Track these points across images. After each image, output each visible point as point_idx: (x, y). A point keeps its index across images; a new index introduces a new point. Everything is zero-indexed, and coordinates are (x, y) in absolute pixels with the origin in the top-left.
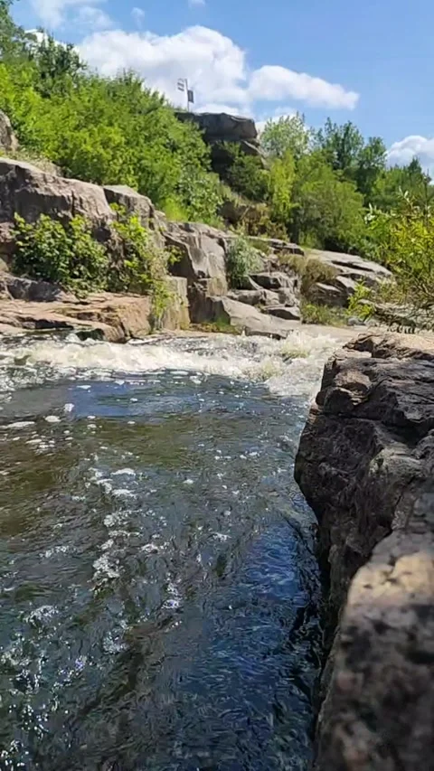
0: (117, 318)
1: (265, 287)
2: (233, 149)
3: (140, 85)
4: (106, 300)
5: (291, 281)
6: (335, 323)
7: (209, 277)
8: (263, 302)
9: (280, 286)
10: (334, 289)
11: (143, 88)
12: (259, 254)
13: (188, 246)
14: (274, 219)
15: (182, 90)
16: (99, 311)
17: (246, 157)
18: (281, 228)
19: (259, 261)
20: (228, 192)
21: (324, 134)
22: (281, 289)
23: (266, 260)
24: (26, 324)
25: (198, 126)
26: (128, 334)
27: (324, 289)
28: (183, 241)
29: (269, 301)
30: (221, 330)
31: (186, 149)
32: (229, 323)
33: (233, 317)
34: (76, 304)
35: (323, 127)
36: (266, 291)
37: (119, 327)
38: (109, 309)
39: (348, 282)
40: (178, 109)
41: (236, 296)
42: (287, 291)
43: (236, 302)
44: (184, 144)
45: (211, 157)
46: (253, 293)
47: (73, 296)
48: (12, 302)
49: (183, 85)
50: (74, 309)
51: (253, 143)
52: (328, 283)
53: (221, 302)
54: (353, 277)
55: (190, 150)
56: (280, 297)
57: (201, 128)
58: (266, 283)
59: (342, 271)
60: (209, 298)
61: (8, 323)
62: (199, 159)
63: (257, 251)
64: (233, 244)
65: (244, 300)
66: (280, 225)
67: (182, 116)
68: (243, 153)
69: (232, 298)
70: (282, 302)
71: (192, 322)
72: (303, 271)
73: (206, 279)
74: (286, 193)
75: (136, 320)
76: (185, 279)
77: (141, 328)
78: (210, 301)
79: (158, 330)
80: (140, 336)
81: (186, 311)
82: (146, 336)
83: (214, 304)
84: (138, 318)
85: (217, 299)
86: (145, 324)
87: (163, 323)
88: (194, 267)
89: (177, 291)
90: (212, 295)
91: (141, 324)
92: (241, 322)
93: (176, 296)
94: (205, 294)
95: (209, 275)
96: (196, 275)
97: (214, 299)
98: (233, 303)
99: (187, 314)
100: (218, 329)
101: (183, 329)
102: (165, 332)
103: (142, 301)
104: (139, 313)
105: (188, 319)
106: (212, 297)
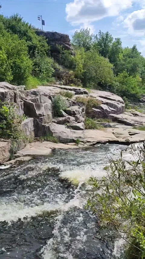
1: (69, 115)
2: (59, 47)
3: (21, 19)
5: (80, 110)
6: (99, 128)
8: (68, 122)
9: (76, 114)
10: (99, 110)
11: (22, 21)
12: (67, 99)
13: (34, 104)
14: (76, 77)
15: (40, 20)
17: (65, 51)
18: (79, 81)
19: (67, 103)
20: (57, 65)
21: (98, 37)
22: (76, 115)
23: (70, 101)
25: (45, 37)
27: (95, 111)
28: (32, 101)
29: (71, 121)
30: (48, 139)
31: (40, 47)
32: (52, 135)
33: (54, 133)
35: (98, 34)
36: (70, 117)
39: (105, 107)
40: (37, 30)
41: (56, 121)
42: (78, 116)
43: (55, 124)
44: (39, 45)
45: (50, 51)
46: (64, 118)
49: (40, 18)
51: (68, 44)
52: (97, 108)
53: (49, 127)
54: (107, 104)
55: (41, 48)
56: (75, 119)
57: (46, 39)
58: (70, 113)
59: (103, 102)
62: (45, 51)
63: (66, 98)
64: (56, 97)
65: (59, 123)
66: (79, 79)
67: (39, 33)
68: (64, 49)
69: (54, 122)
70: (76, 121)
71: (36, 136)
72: (86, 103)
73: (42, 117)
74: (81, 66)
75: (3, 155)
76: (33, 118)
77: (5, 158)
78: (44, 126)
79: (15, 153)
80: (4, 162)
81: (33, 132)
82: (7, 161)
83: (45, 128)
84: (4, 154)
85: (47, 125)
86: (7, 155)
87: (18, 148)
88: (37, 113)
89: (28, 126)
90: (45, 124)
91: (5, 156)
92: (58, 135)
93: (27, 128)
94: (42, 124)
95: (43, 115)
96: (37, 116)
97: (45, 126)
98: (55, 125)
99: (33, 133)
100: (47, 139)
101: (31, 143)
102: (18, 154)
103: (7, 144)
104: (4, 151)
105: (34, 135)
106: (45, 125)
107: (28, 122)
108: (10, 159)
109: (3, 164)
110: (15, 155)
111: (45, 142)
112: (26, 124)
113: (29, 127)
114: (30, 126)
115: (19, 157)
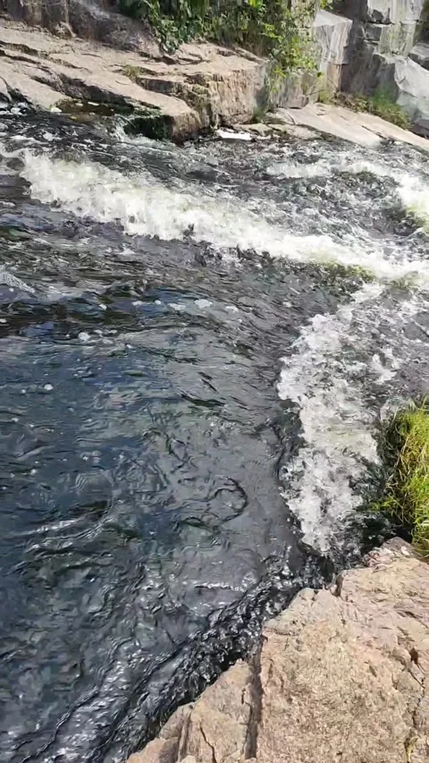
0: (204, 96)
4: (202, 60)
7: (388, 22)
16: (182, 80)
24: (71, 88)
26: (218, 120)
30: (380, 110)
32: (394, 100)
33: (405, 93)
34: (158, 60)
37: (205, 111)
38: (197, 79)
41: (422, 57)
43: (415, 64)
47: (156, 47)
48: (70, 42)
50: (149, 72)
53: (393, 66)
60: (376, 57)
61: (48, 83)
69: (415, 58)
71: (341, 89)
73: (381, 26)
75: (237, 99)
76: (351, 21)
77: (241, 110)
78: (377, 60)
79: (270, 111)
80: (235, 123)
81: (337, 71)
82: (245, 123)
83: (381, 67)
84: (241, 96)
85: (389, 59)
86: (250, 103)
87: (284, 99)
88: (369, 5)
89: (330, 41)
90: (383, 53)
91: (244, 103)
92: (414, 102)
93: (325, 49)
94: (373, 49)
95: (388, 19)
96: (368, 16)
97: (384, 59)
98: (413, 69)
99: (337, 74)
100: (375, 108)
101: (322, 102)
102: (278, 116)
103: (256, 67)
104: (245, 86)
105: (337, 85)
106: (383, 56)
107: (333, 27)
108: (254, 121)
109: (232, 128)
110: (272, 115)
111: (366, 115)
112: (324, 32)
113: (331, 47)
114: (335, 45)
115: (280, 122)
